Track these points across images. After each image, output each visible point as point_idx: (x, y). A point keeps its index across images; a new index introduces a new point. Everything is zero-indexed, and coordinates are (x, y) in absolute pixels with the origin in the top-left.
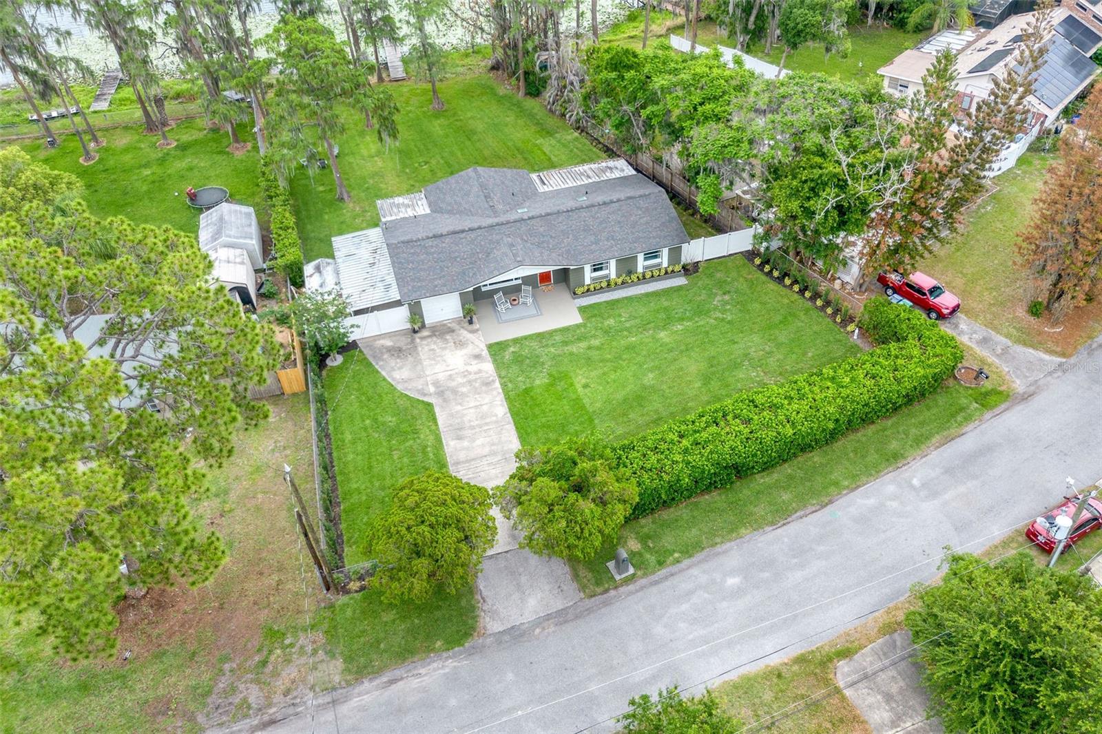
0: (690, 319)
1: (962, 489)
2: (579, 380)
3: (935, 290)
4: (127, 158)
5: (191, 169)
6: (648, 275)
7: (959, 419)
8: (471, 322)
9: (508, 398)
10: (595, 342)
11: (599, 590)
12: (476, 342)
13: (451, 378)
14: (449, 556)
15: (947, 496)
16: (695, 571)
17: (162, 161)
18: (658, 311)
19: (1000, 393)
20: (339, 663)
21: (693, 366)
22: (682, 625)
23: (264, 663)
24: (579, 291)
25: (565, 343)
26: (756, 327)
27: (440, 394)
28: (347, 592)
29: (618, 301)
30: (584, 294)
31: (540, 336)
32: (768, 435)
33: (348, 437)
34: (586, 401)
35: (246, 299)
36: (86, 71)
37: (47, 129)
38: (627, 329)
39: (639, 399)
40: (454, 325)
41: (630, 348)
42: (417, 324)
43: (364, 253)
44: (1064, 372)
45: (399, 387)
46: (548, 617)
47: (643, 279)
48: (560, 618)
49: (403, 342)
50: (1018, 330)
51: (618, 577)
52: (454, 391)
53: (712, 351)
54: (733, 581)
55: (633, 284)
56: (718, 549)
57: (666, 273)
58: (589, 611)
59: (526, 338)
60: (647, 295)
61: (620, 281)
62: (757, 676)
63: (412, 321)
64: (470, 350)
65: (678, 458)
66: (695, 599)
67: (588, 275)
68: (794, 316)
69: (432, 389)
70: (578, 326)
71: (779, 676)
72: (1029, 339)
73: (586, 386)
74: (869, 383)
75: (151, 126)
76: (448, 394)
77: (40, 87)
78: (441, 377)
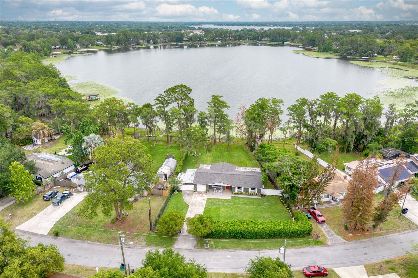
0: (256, 205)
1: (296, 258)
2: (222, 210)
3: (319, 216)
4: (160, 147)
5: (170, 151)
6: (252, 194)
7: (307, 244)
8: (207, 193)
9: (205, 209)
10: (230, 204)
11: (200, 248)
12: (206, 197)
13: (196, 202)
14: (171, 226)
15: (291, 258)
16: (222, 252)
17: (166, 149)
18: (249, 202)
19: (322, 243)
20: (146, 243)
21: (249, 215)
22: (212, 260)
23: (133, 238)
24: (234, 193)
25: (224, 202)
26: (270, 212)
27: (192, 204)
28: (154, 232)
29: (241, 197)
30: (234, 194)
31: (219, 199)
32: (250, 229)
33: (170, 206)
34: (221, 214)
35: (166, 177)
36: (158, 128)
37: (148, 138)
38: (239, 203)
39: (232, 217)
40: (203, 193)
41: (238, 207)
42: (195, 190)
43: (192, 173)
44: (345, 244)
45: (185, 201)
46: (187, 249)
47: (250, 194)
48: (190, 250)
49: (191, 193)
50: (339, 231)
51: (205, 247)
52: (195, 205)
53: (256, 213)
54: (229, 256)
55: (247, 195)
56: (230, 250)
57: (256, 195)
58: (196, 251)
59: (216, 199)
60: (249, 198)
61: (244, 193)
62: (222, 273)
63: (194, 189)
64: (203, 198)
65: (228, 227)
66: (218, 257)
67: (236, 190)
68: (282, 212)
69: (191, 203)
70: (229, 200)
71: (226, 275)
72: (340, 234)
73: (223, 211)
74: (282, 226)
75: (167, 141)
76: (194, 205)
77: (150, 130)
78: (194, 201)
